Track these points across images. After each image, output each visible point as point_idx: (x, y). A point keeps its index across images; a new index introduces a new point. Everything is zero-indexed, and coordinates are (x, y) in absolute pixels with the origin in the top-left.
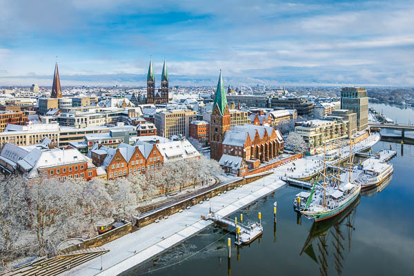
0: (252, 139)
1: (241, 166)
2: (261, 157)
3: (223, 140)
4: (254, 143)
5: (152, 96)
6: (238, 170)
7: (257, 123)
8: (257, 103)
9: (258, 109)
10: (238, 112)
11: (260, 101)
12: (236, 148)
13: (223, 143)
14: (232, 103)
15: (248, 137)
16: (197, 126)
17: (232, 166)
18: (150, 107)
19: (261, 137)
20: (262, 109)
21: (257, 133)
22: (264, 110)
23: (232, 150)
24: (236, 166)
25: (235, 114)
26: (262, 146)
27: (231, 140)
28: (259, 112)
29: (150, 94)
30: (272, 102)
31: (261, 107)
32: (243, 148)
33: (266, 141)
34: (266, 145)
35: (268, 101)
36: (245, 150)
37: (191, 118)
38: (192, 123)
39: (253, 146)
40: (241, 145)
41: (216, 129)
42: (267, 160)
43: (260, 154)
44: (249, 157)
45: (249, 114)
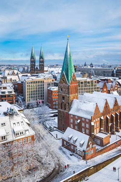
0: (101, 110)
1: (88, 146)
2: (112, 127)
3: (70, 110)
4: (103, 114)
5: (33, 69)
6: (84, 151)
7: (105, 90)
8: (104, 73)
9: (106, 78)
10: (89, 80)
11: (107, 72)
12: (83, 119)
13: (70, 112)
14: (85, 73)
15: (97, 108)
16: (52, 91)
17: (77, 144)
18: (27, 76)
19: (111, 106)
20: (109, 78)
21: (107, 103)
22: (111, 78)
23: (79, 121)
24: (82, 145)
25: (86, 82)
26: (112, 117)
27: (78, 110)
28: (107, 80)
29: (32, 67)
30: (116, 72)
31: (108, 76)
32: (90, 121)
33: (117, 110)
34: (116, 114)
35: (113, 72)
36: (93, 124)
37: (49, 85)
38: (49, 88)
39: (102, 118)
40: (89, 117)
41: (63, 98)
42: (118, 131)
43: (110, 124)
44: (98, 129)
45: (98, 82)
